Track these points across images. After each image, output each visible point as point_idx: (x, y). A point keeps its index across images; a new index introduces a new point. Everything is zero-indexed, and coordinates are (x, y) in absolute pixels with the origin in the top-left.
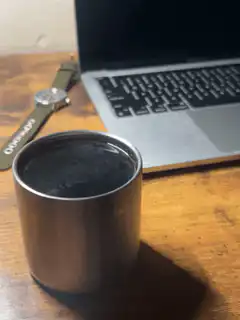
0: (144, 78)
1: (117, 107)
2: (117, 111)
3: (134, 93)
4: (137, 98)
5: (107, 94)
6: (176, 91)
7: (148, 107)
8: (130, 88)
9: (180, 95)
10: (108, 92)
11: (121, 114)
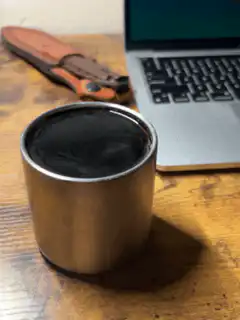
0: (191, 62)
1: (155, 91)
2: (155, 96)
3: (176, 78)
4: (179, 83)
5: (148, 77)
6: (222, 78)
7: (189, 95)
8: (174, 71)
9: (226, 84)
10: (150, 74)
11: (158, 100)
